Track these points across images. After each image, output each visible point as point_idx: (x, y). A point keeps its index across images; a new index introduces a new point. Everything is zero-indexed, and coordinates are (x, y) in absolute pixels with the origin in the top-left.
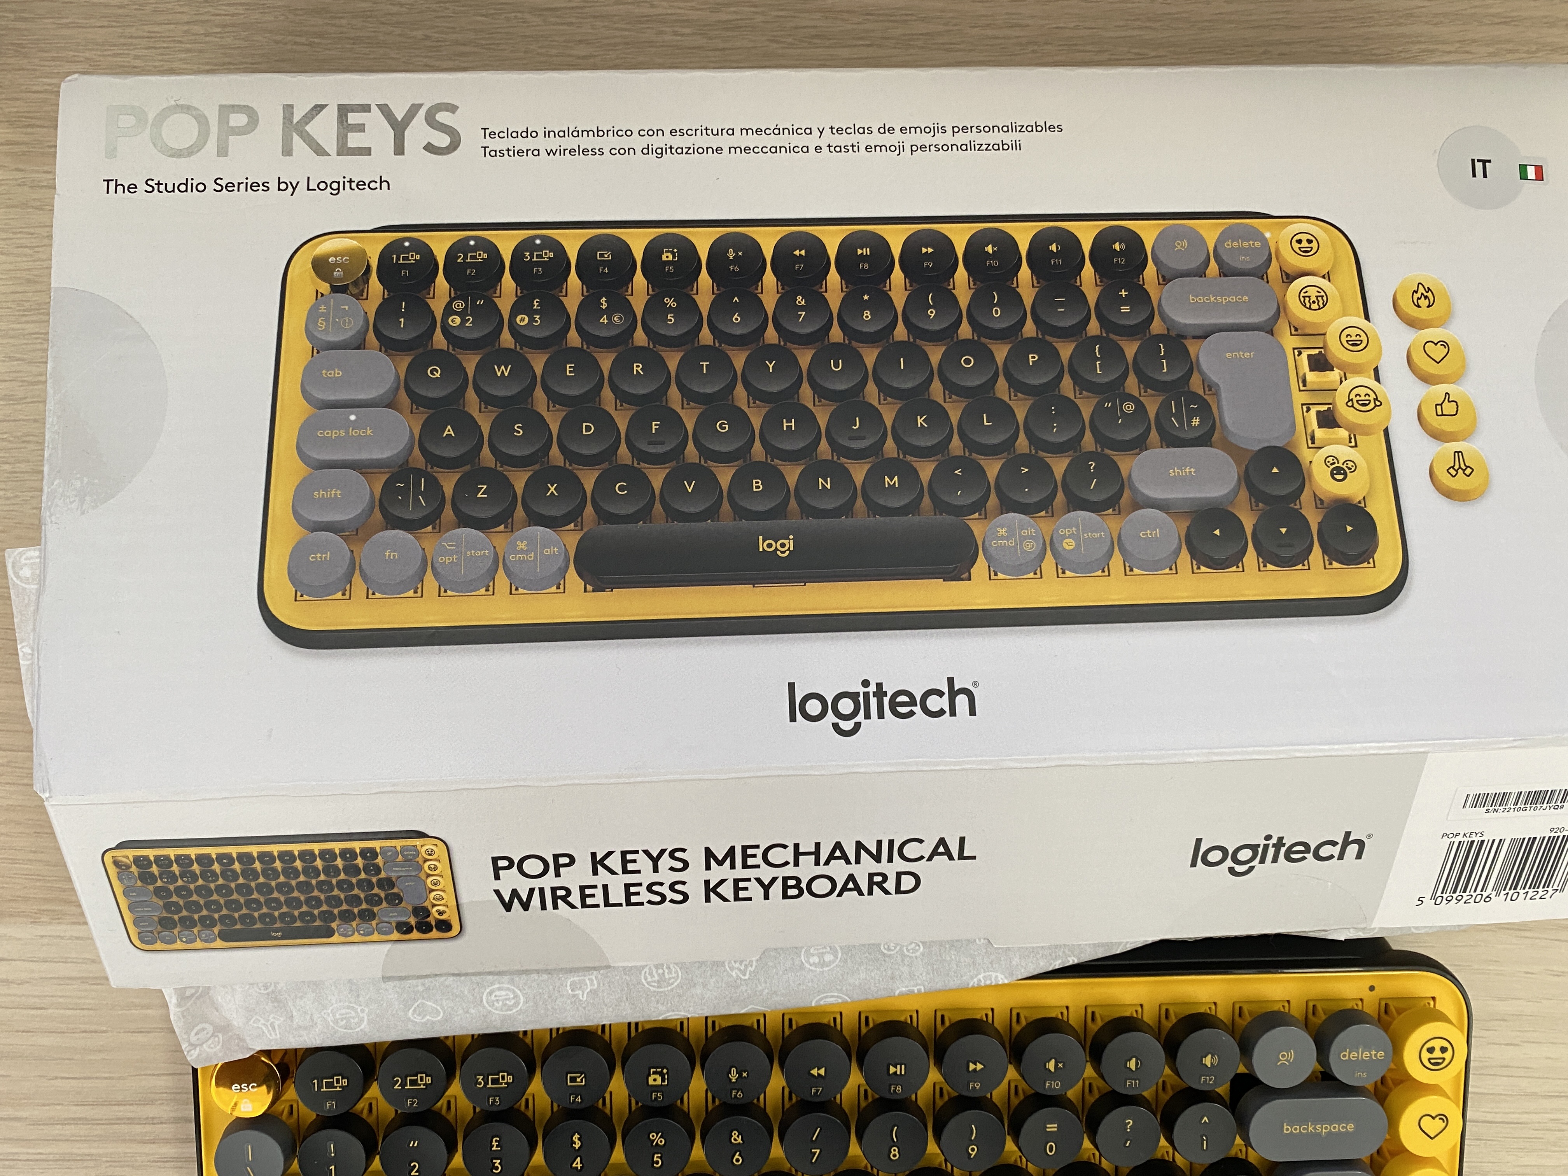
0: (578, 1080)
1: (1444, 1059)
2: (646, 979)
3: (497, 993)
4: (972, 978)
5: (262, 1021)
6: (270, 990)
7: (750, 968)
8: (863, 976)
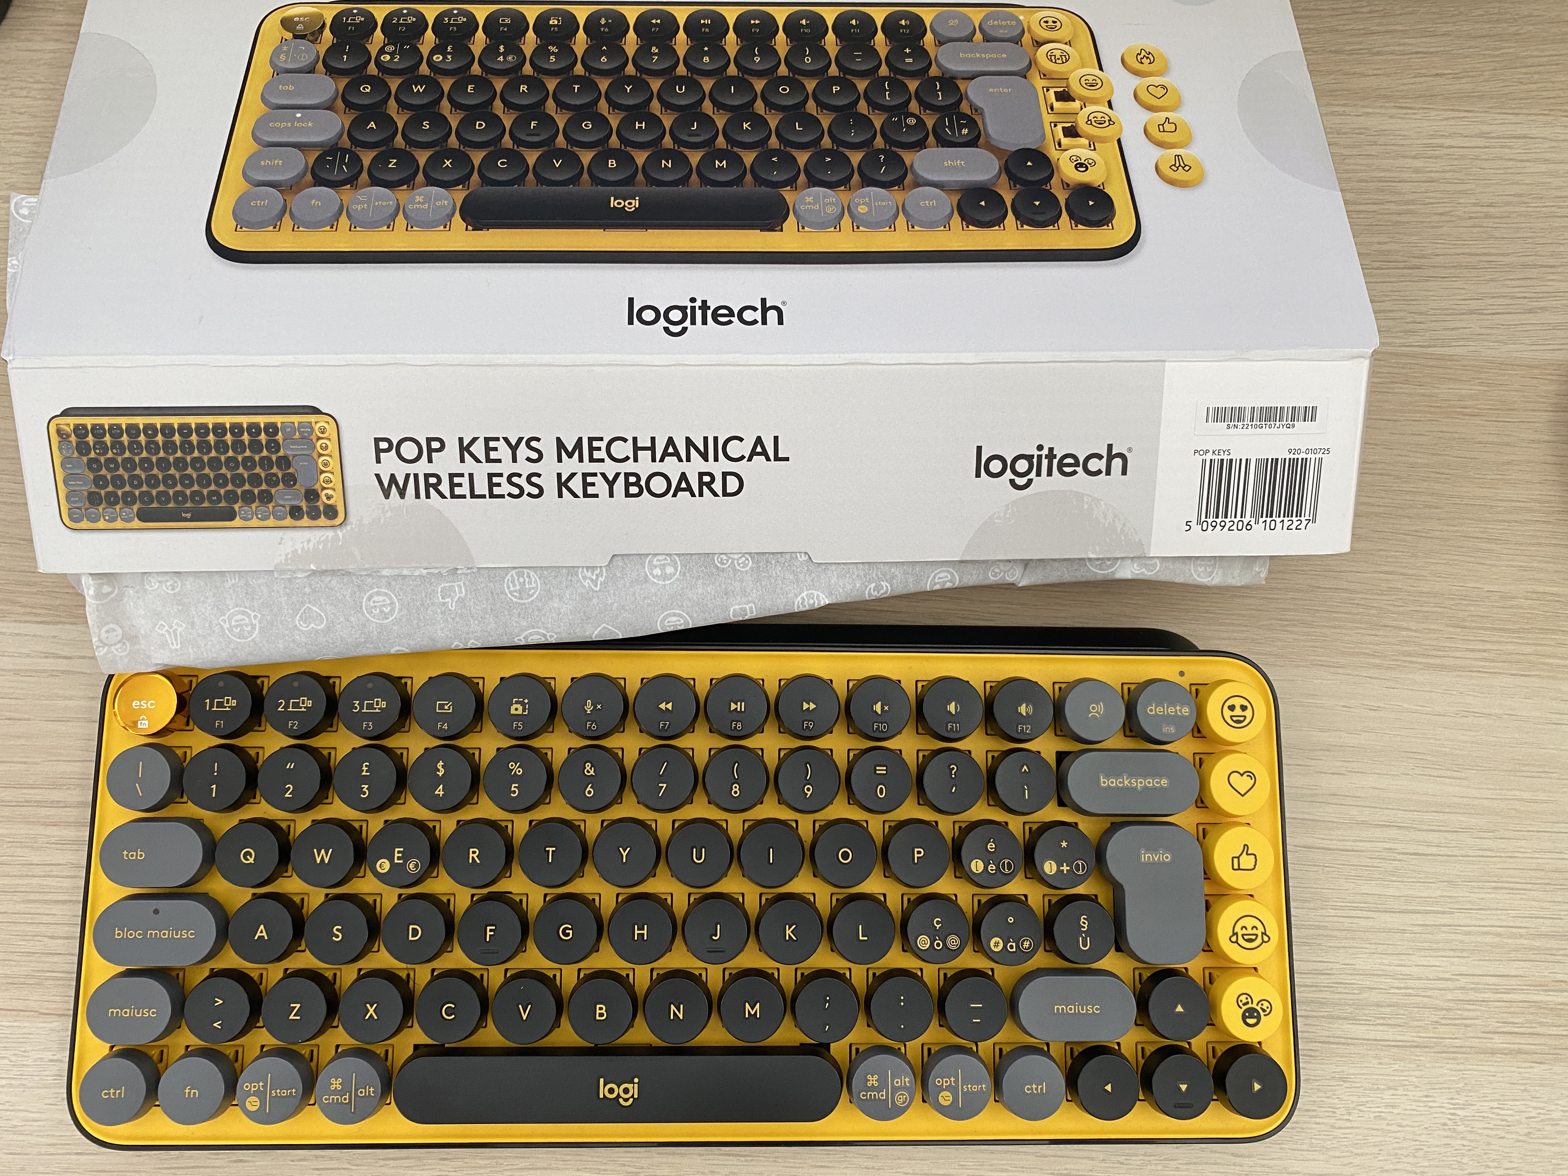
0: (446, 707)
1: (1245, 717)
2: (508, 588)
3: (376, 598)
4: (796, 596)
5: (166, 628)
6: (176, 591)
7: (600, 579)
8: (700, 591)
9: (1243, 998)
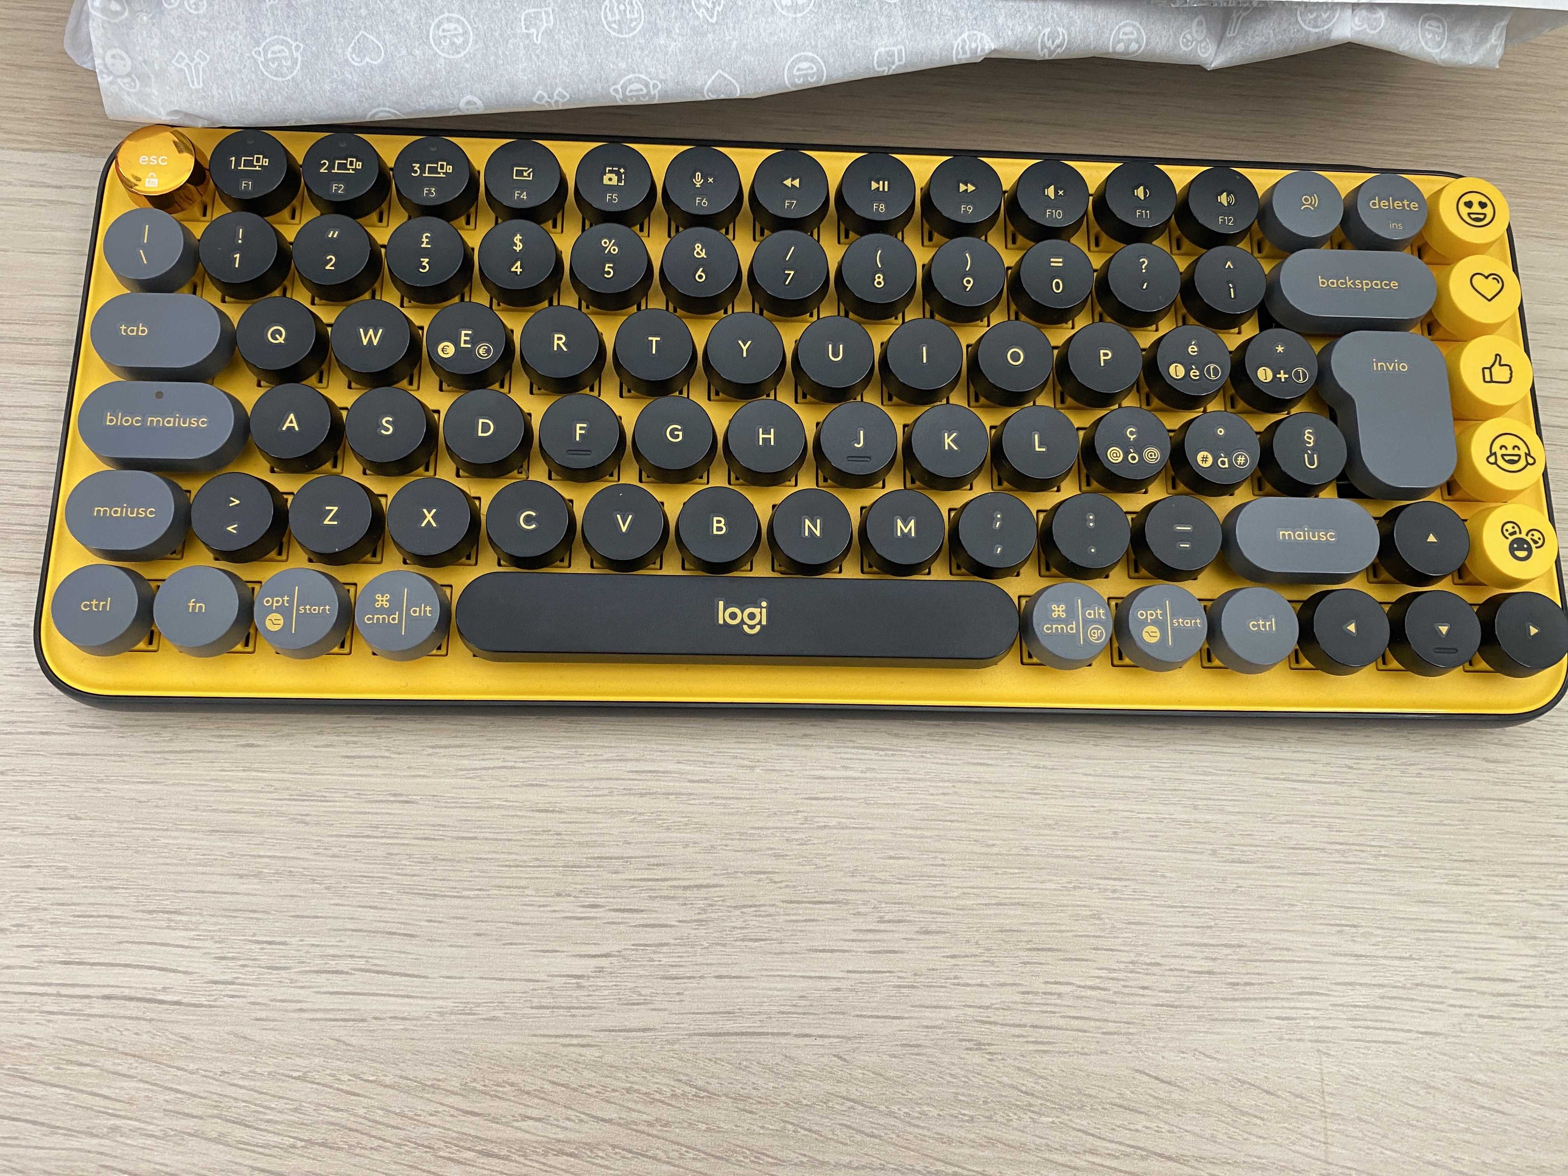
0: (525, 174)
2: (606, 18)
4: (956, 36)
9: (1509, 527)
